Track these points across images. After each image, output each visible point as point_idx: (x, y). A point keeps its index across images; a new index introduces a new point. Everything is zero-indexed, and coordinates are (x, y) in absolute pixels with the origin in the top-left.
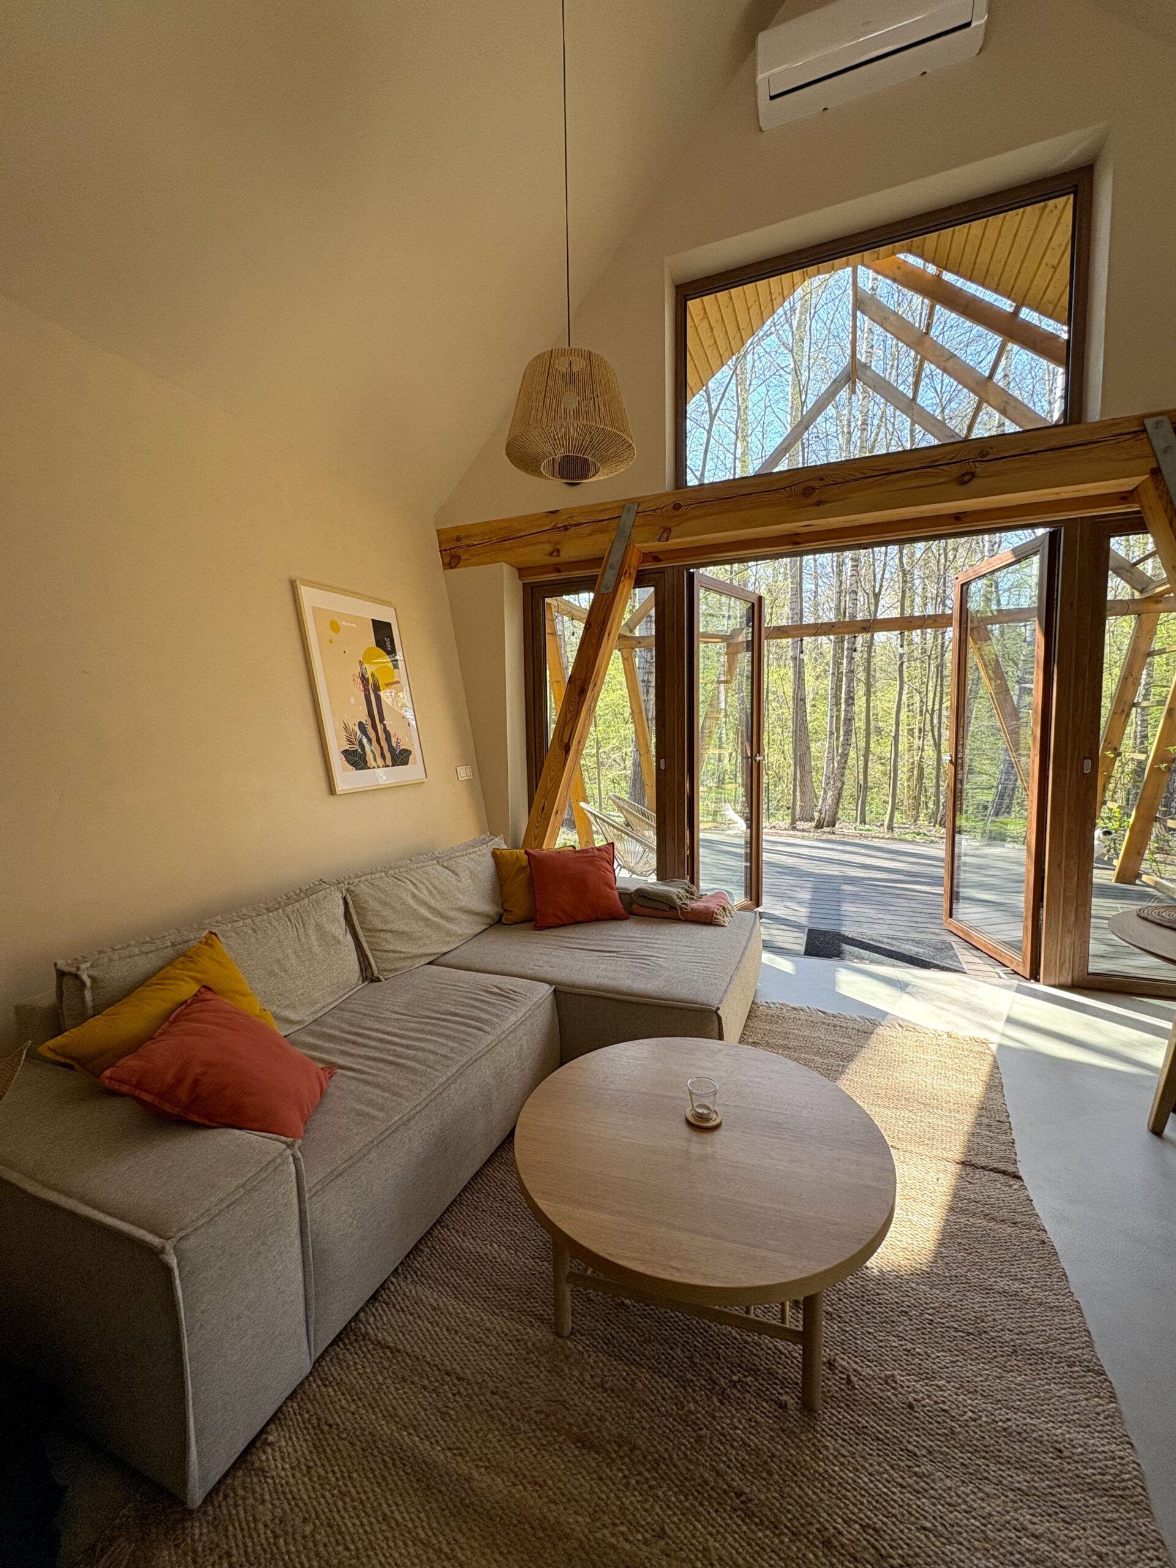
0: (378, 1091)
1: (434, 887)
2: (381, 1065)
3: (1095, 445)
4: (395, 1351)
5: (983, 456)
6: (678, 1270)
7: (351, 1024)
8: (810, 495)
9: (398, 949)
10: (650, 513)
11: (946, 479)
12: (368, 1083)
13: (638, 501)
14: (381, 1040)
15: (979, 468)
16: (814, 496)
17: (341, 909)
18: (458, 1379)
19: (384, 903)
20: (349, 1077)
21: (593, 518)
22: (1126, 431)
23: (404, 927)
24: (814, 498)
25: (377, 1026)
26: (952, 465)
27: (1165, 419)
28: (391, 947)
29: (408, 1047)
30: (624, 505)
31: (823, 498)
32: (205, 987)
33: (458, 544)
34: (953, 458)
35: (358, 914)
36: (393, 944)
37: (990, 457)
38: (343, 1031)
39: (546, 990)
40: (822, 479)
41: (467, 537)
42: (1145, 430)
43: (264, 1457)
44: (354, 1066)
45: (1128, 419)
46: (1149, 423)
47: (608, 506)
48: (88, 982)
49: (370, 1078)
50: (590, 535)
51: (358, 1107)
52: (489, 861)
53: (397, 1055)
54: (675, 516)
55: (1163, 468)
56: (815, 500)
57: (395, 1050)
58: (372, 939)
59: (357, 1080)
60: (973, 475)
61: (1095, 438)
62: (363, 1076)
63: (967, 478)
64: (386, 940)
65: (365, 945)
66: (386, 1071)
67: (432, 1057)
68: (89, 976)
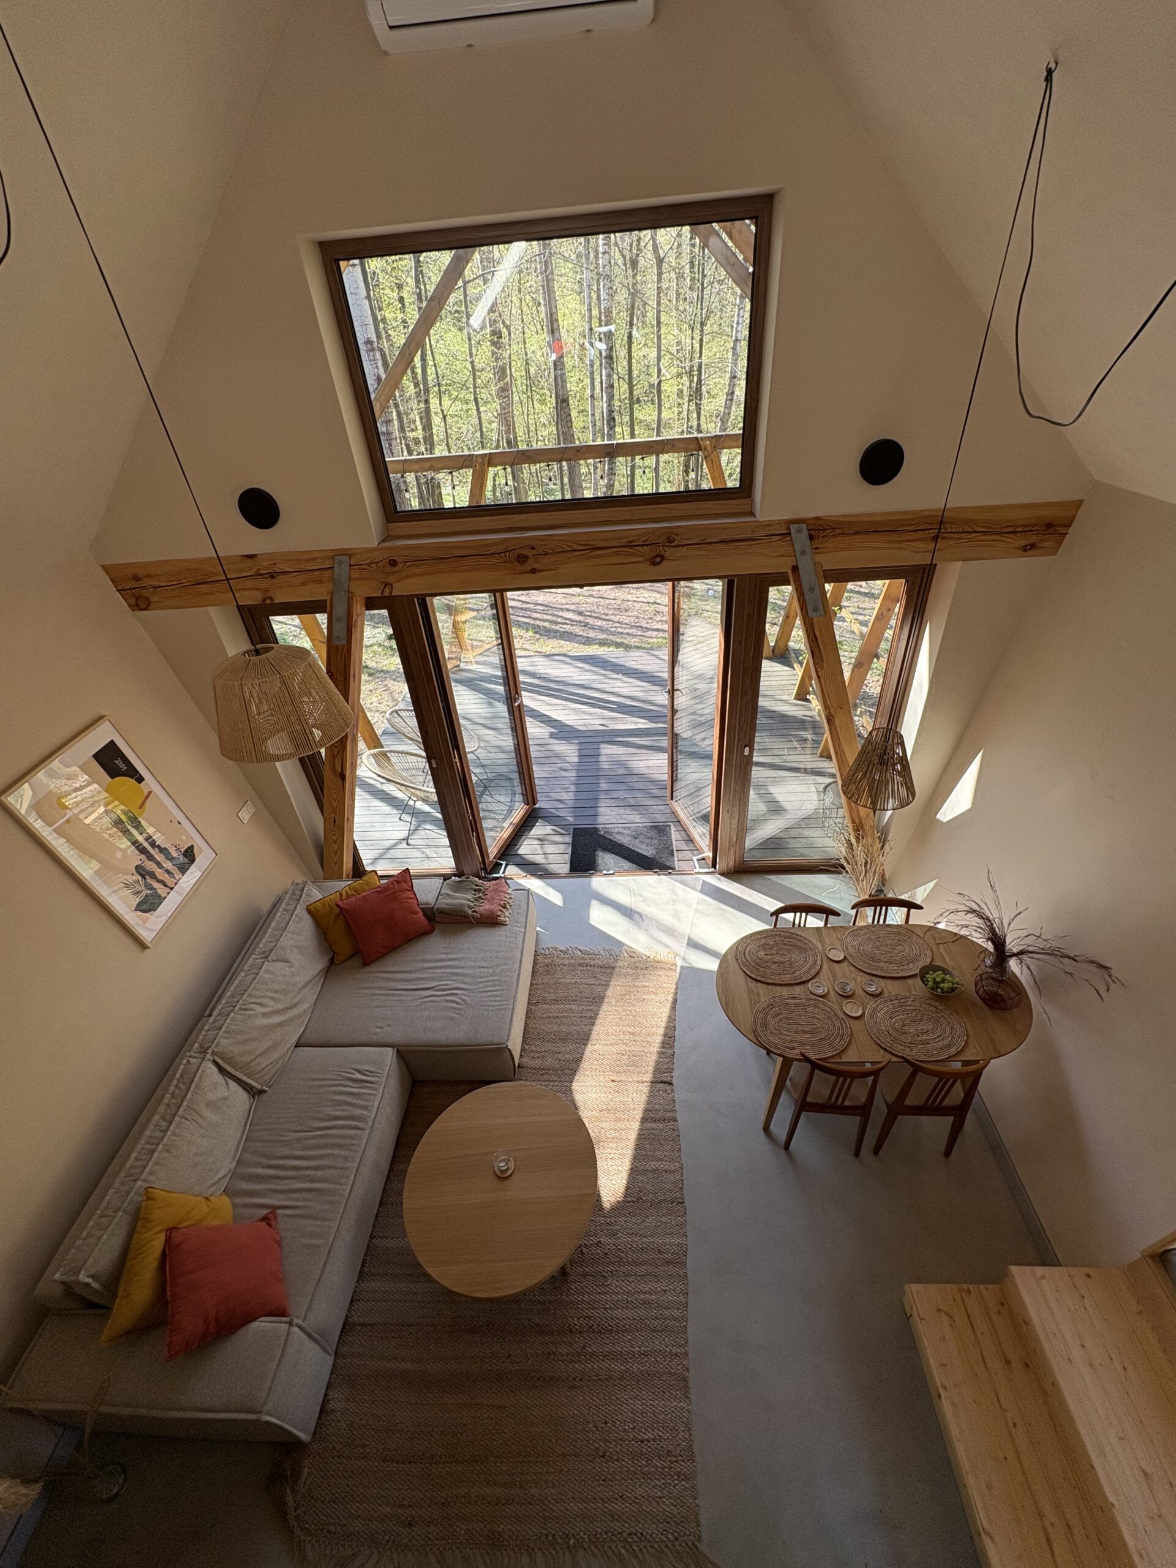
0: (311, 1222)
1: (276, 992)
2: (305, 1195)
3: (754, 543)
4: (372, 1325)
5: (670, 542)
6: (500, 1289)
7: (267, 1157)
8: (525, 562)
9: (270, 1062)
10: (365, 567)
11: (641, 559)
12: (303, 1216)
13: (349, 553)
14: (295, 1168)
15: (668, 553)
16: (527, 563)
17: (215, 1069)
18: (408, 1325)
19: (244, 1042)
20: (290, 1216)
21: (301, 567)
22: (778, 532)
23: (266, 1045)
24: (528, 566)
25: (287, 1152)
26: (645, 547)
27: (804, 526)
28: (263, 1066)
29: (316, 1168)
30: (336, 555)
31: (537, 566)
32: (167, 1230)
33: (137, 584)
34: (646, 541)
35: (229, 1064)
36: (265, 1062)
37: (676, 543)
38: (263, 1167)
39: (390, 1053)
40: (533, 548)
41: (148, 576)
42: (790, 534)
43: (331, 1406)
44: (287, 1203)
45: (779, 522)
46: (793, 528)
47: (315, 555)
48: (89, 1280)
49: (302, 1212)
50: (304, 584)
51: (306, 1242)
52: (307, 921)
53: (312, 1180)
54: (393, 573)
55: (800, 567)
56: (529, 568)
57: (309, 1176)
58: (248, 1071)
59: (295, 1216)
60: (663, 558)
61: (754, 536)
62: (297, 1212)
63: (658, 560)
64: (259, 1064)
65: (245, 1078)
66: (310, 1200)
67: (335, 1173)
68: (89, 1276)
